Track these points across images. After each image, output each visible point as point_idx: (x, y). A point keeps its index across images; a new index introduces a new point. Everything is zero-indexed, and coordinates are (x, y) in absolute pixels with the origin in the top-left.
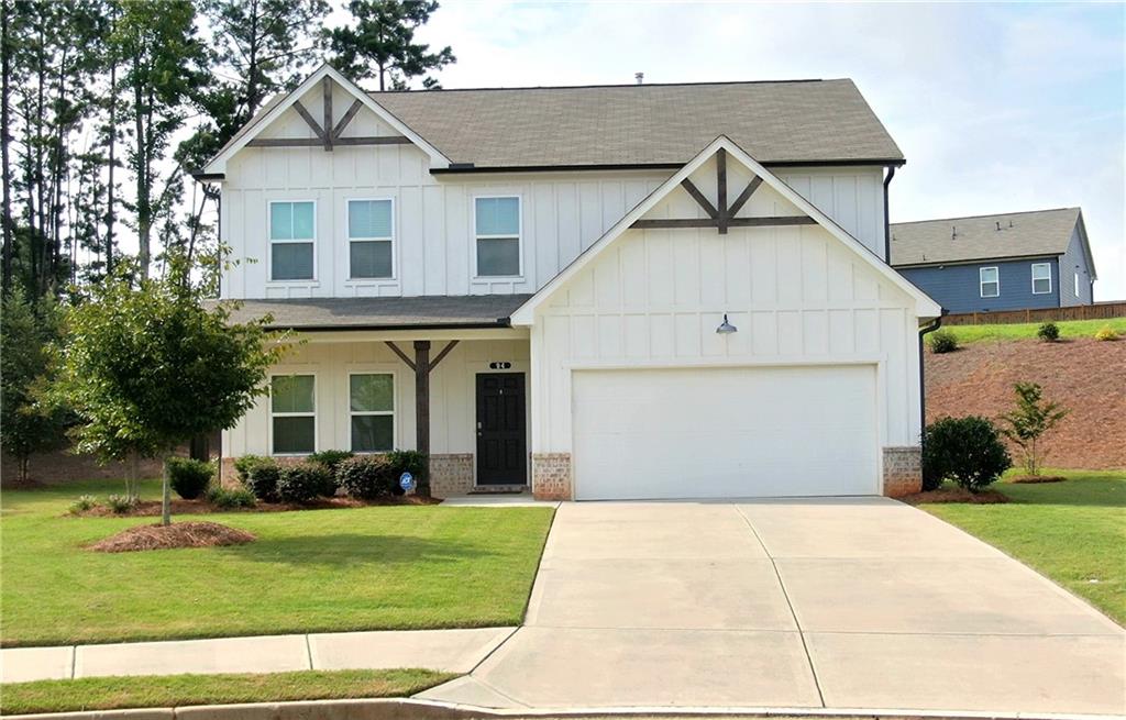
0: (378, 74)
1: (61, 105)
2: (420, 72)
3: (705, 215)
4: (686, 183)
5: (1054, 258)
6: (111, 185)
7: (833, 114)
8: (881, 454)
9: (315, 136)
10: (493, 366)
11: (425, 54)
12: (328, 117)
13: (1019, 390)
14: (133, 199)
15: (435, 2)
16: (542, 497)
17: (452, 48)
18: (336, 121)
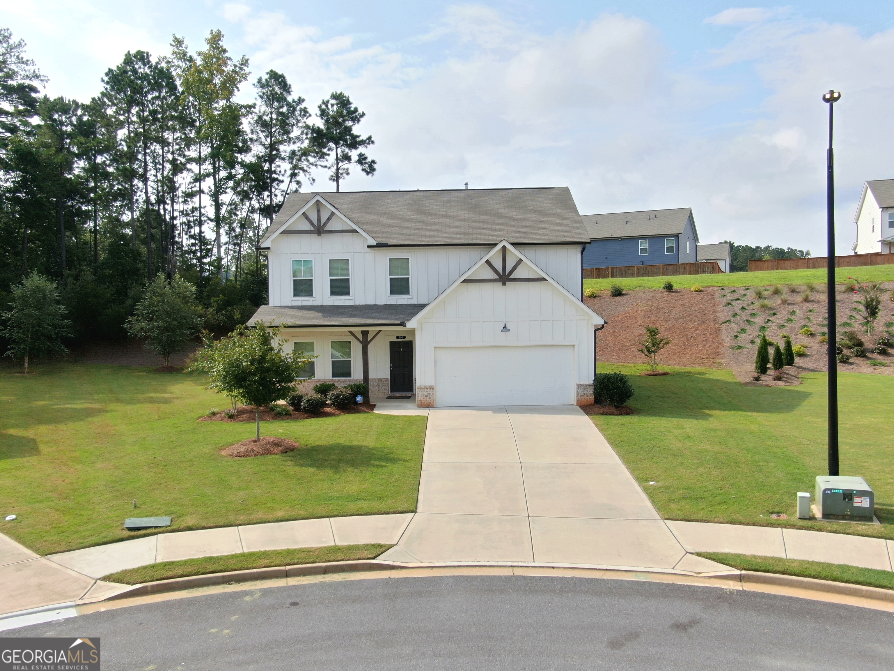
0: (335, 149)
1: (173, 162)
2: (356, 148)
3: (496, 277)
4: (487, 262)
5: (676, 236)
6: (200, 207)
7: (558, 211)
8: (576, 387)
9: (313, 229)
10: (398, 337)
11: (358, 139)
12: (319, 220)
13: (648, 330)
14: (212, 215)
15: (363, 112)
16: (422, 406)
17: (372, 136)
18: (323, 222)
